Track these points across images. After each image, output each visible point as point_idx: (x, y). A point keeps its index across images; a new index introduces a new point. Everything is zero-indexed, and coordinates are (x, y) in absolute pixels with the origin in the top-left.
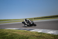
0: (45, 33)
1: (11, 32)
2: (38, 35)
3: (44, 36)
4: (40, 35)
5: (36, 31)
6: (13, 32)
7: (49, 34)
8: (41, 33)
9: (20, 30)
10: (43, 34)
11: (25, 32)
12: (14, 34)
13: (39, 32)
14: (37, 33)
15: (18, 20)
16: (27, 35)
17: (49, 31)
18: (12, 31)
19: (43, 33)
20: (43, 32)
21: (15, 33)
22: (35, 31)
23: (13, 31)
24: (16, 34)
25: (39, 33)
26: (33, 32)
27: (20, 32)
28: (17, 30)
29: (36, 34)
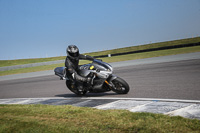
0: (161, 116)
1: (9, 116)
2: (131, 124)
3: (158, 126)
4: (138, 123)
5: (123, 108)
6: (19, 118)
7: (179, 118)
8: (143, 115)
9: (50, 107)
10: (151, 119)
11: (72, 112)
12: (24, 125)
13: (133, 110)
14: (125, 114)
15: (40, 64)
16: (84, 128)
17: (179, 107)
18: (13, 112)
19: (153, 115)
20: (154, 111)
21: (26, 119)
22: (118, 108)
23: (17, 111)
24: (31, 124)
25: (136, 116)
26: (109, 110)
27: (49, 114)
28: (36, 105)
29: (120, 122)
